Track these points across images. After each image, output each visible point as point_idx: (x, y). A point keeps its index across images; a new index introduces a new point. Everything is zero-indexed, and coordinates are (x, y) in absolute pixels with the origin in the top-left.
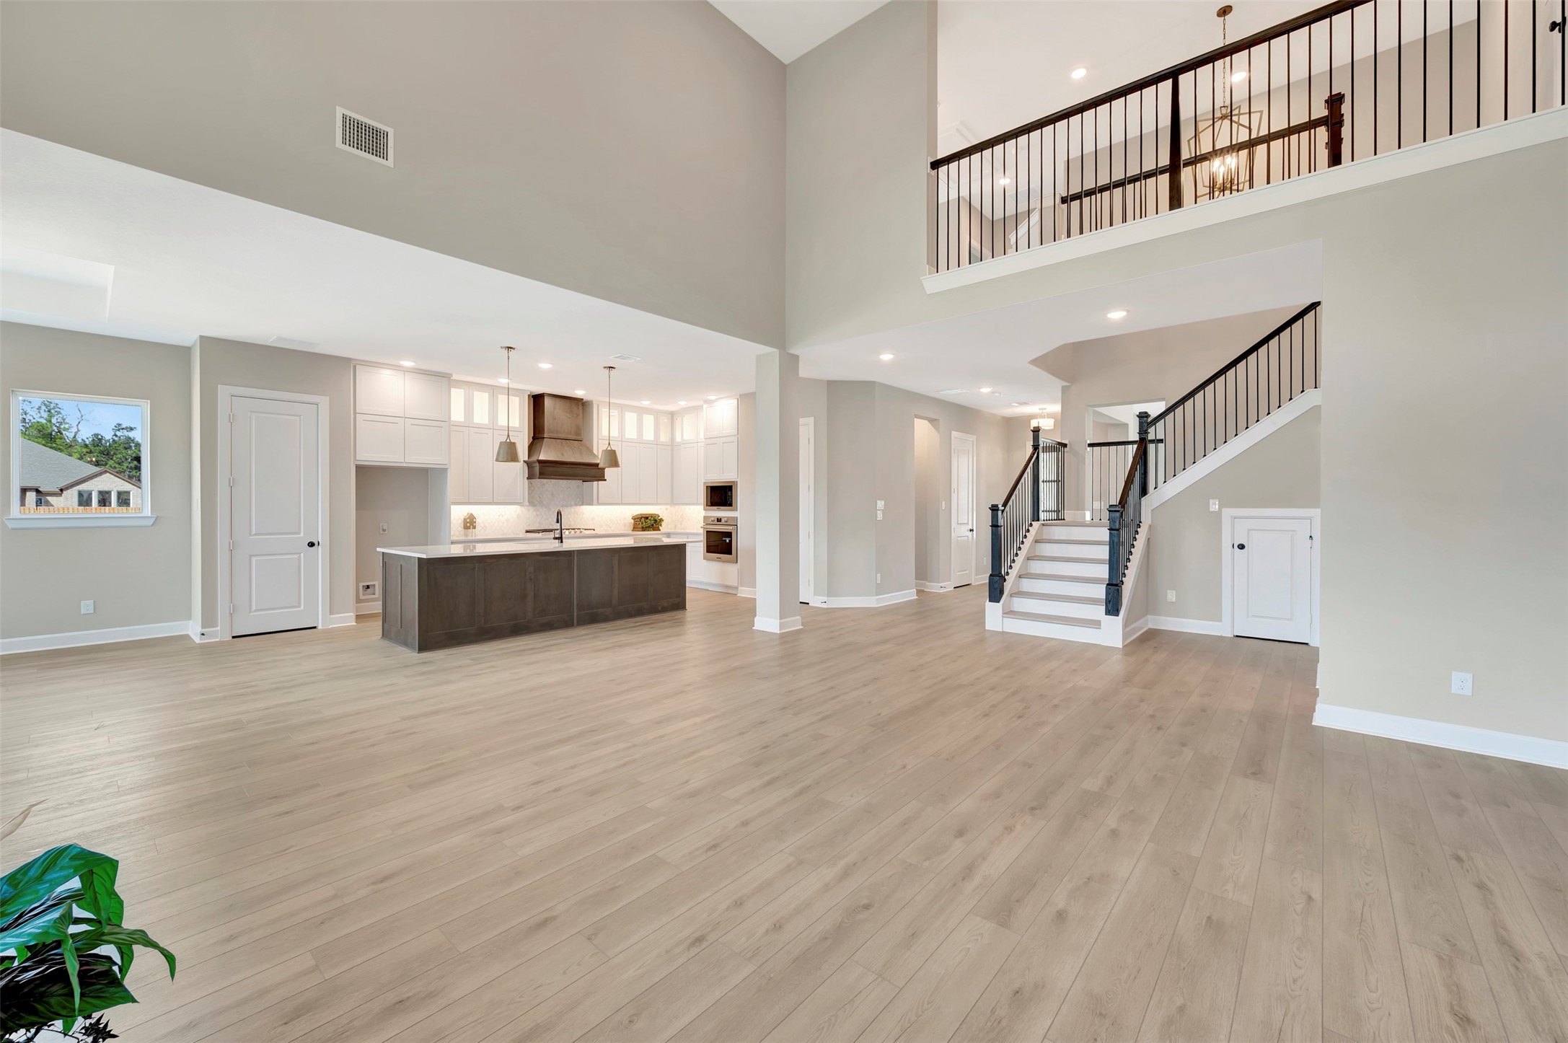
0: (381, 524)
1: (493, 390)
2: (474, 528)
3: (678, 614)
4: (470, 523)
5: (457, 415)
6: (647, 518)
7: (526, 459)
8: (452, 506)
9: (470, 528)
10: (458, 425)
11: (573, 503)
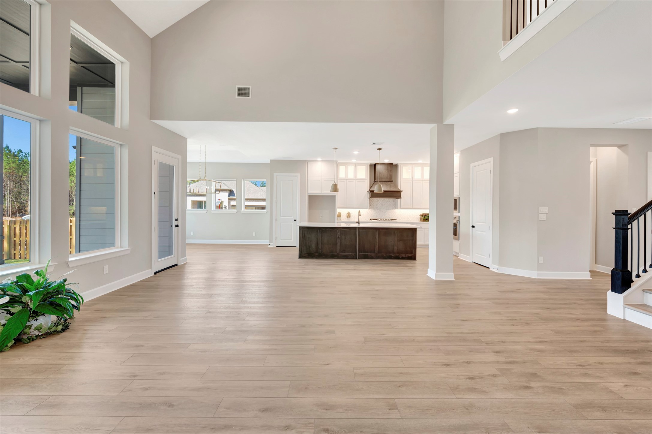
0: (320, 215)
1: (355, 164)
3: (413, 262)
5: (342, 175)
6: (425, 215)
7: (369, 190)
9: (348, 217)
10: (342, 179)
11: (391, 208)
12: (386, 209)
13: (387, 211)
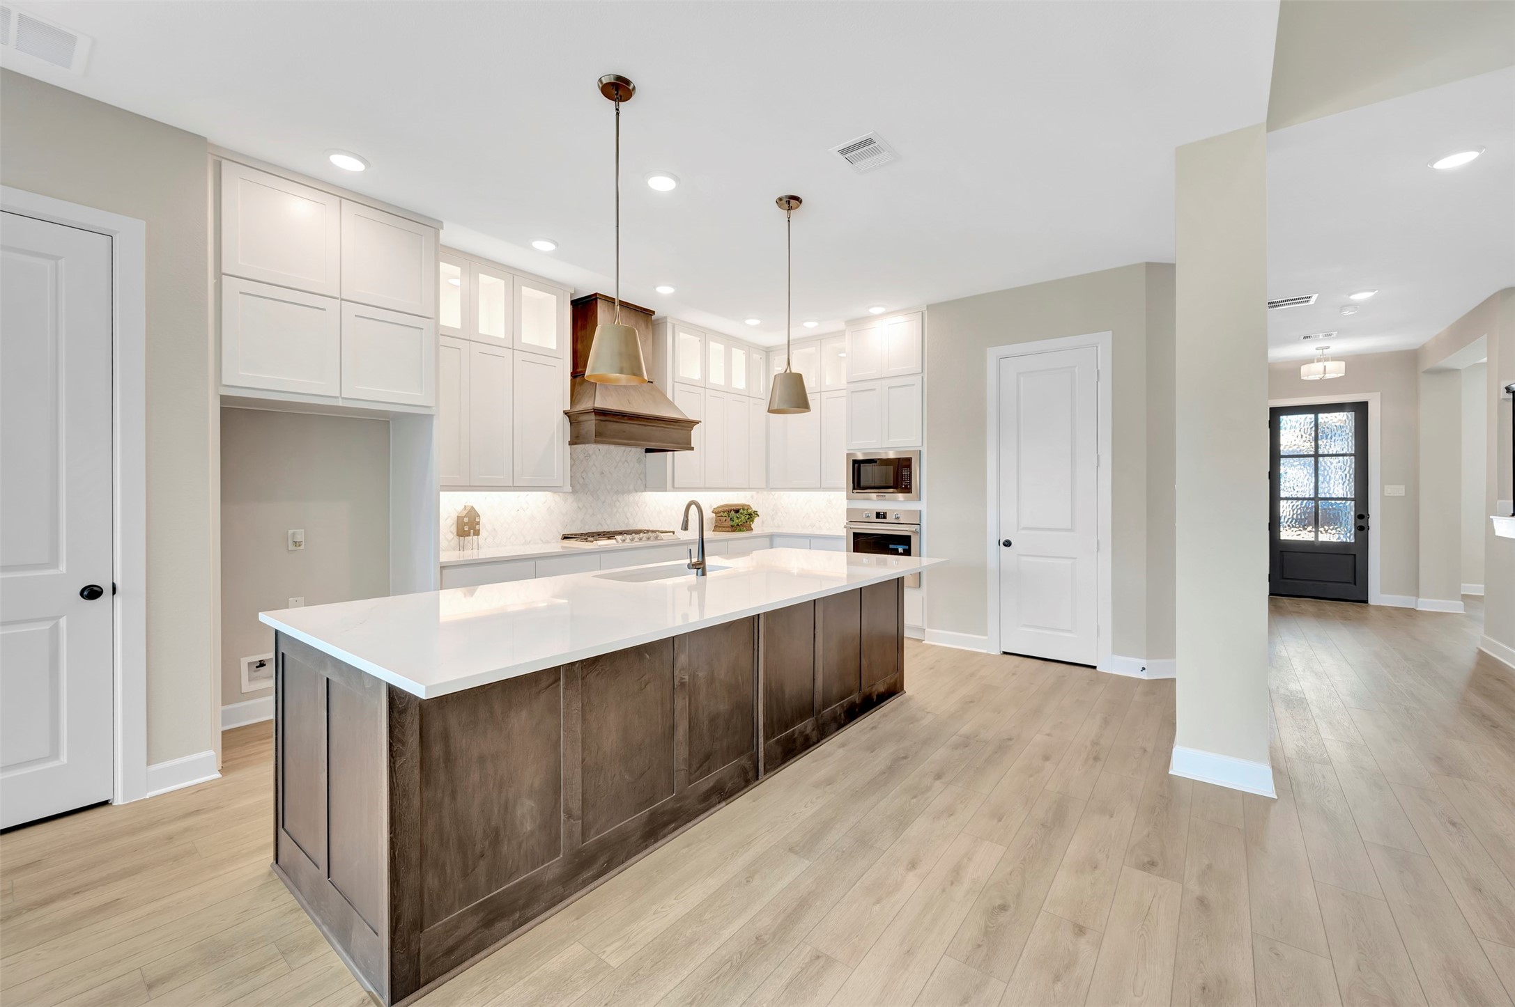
0: (290, 532)
1: (515, 276)
2: (477, 533)
4: (468, 526)
5: (450, 317)
6: (737, 511)
7: (568, 408)
8: (442, 493)
9: (469, 535)
10: (451, 334)
11: (631, 487)
12: (617, 492)
13: (618, 501)
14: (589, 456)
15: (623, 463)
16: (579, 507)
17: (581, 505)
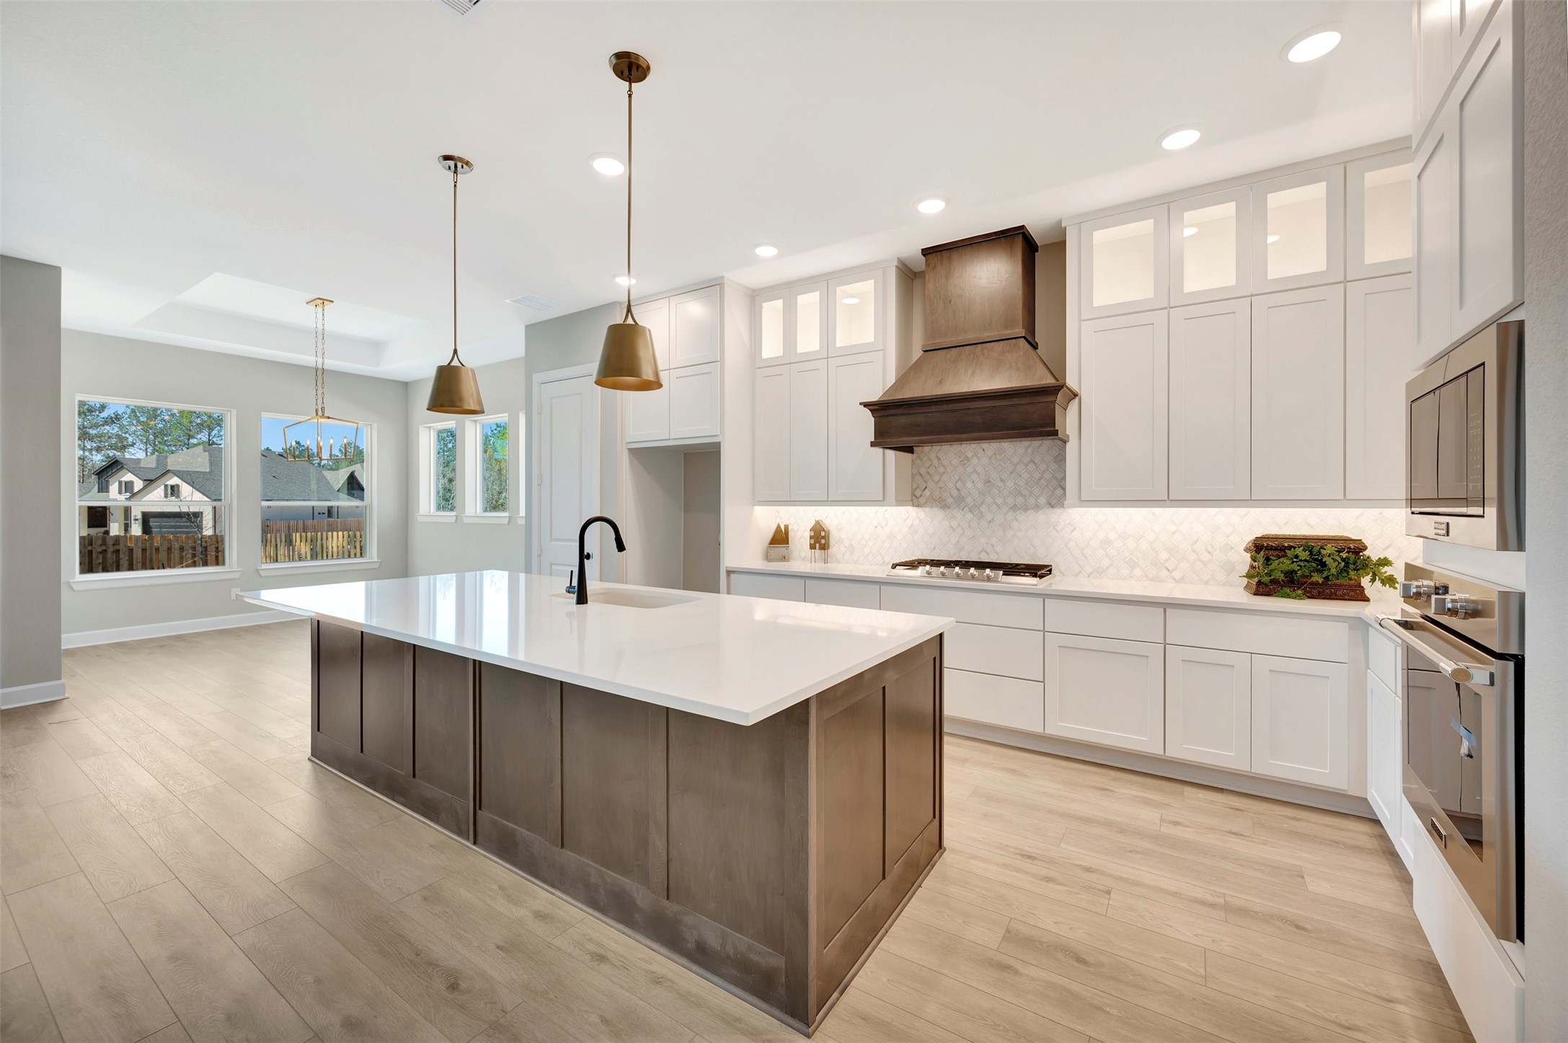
10: (774, 364)
11: (1042, 500)
12: (1014, 508)
13: (1017, 520)
14: (968, 459)
15: (1026, 465)
16: (951, 527)
17: (954, 524)
